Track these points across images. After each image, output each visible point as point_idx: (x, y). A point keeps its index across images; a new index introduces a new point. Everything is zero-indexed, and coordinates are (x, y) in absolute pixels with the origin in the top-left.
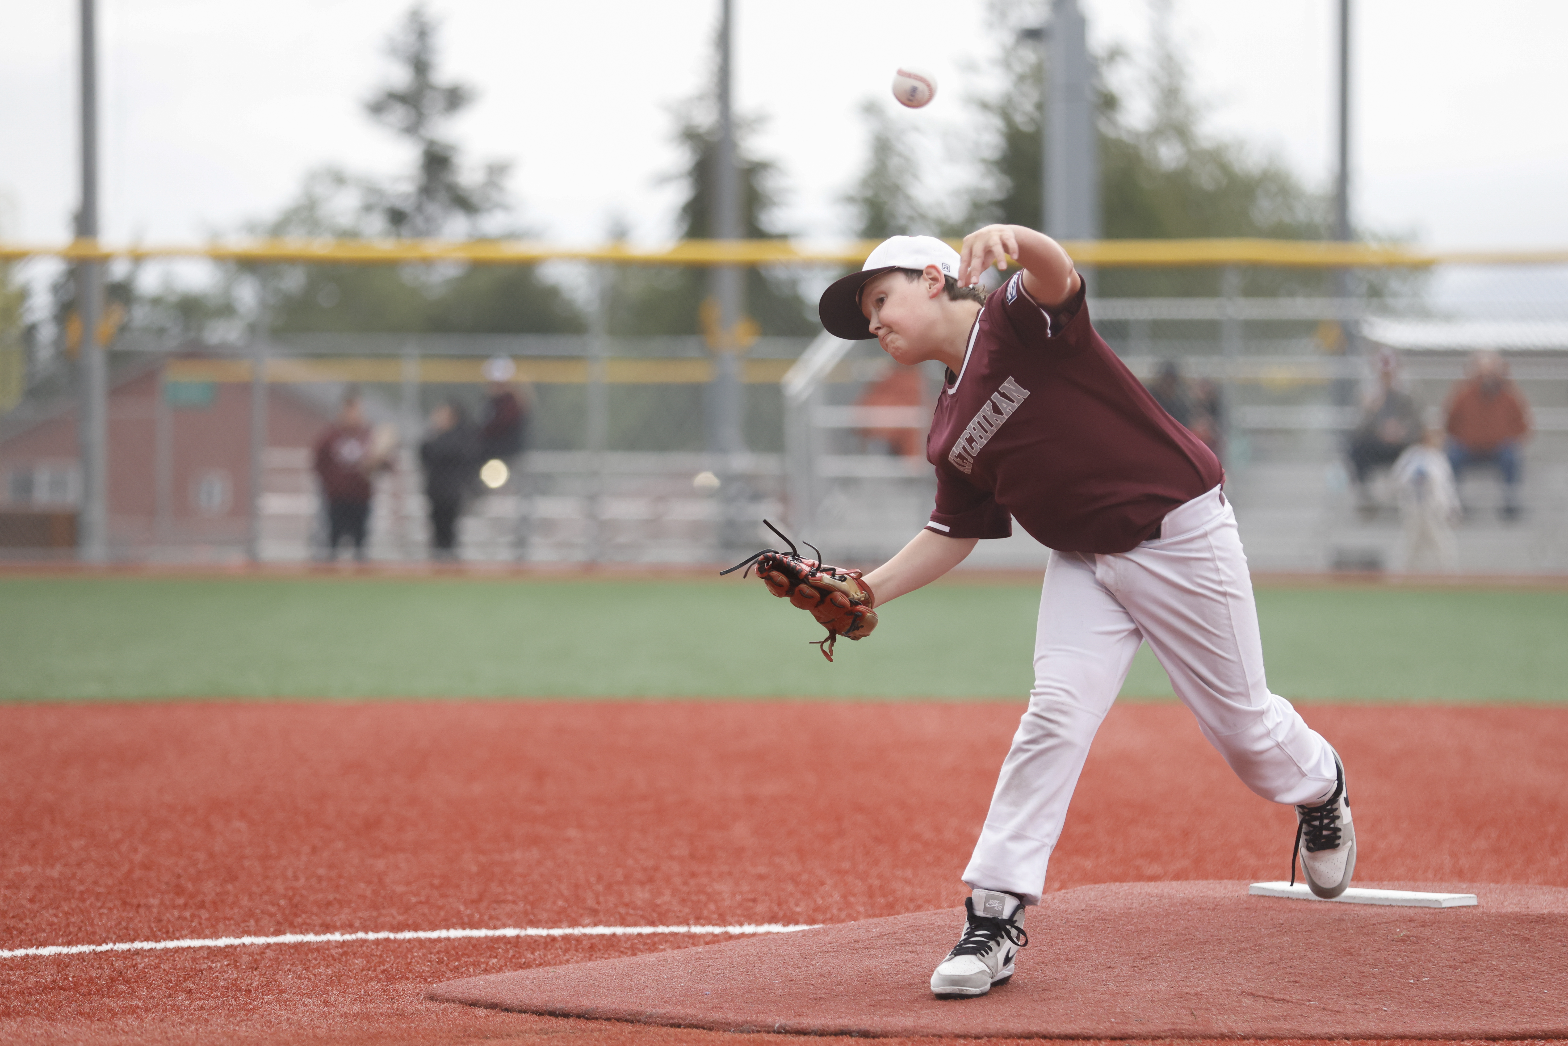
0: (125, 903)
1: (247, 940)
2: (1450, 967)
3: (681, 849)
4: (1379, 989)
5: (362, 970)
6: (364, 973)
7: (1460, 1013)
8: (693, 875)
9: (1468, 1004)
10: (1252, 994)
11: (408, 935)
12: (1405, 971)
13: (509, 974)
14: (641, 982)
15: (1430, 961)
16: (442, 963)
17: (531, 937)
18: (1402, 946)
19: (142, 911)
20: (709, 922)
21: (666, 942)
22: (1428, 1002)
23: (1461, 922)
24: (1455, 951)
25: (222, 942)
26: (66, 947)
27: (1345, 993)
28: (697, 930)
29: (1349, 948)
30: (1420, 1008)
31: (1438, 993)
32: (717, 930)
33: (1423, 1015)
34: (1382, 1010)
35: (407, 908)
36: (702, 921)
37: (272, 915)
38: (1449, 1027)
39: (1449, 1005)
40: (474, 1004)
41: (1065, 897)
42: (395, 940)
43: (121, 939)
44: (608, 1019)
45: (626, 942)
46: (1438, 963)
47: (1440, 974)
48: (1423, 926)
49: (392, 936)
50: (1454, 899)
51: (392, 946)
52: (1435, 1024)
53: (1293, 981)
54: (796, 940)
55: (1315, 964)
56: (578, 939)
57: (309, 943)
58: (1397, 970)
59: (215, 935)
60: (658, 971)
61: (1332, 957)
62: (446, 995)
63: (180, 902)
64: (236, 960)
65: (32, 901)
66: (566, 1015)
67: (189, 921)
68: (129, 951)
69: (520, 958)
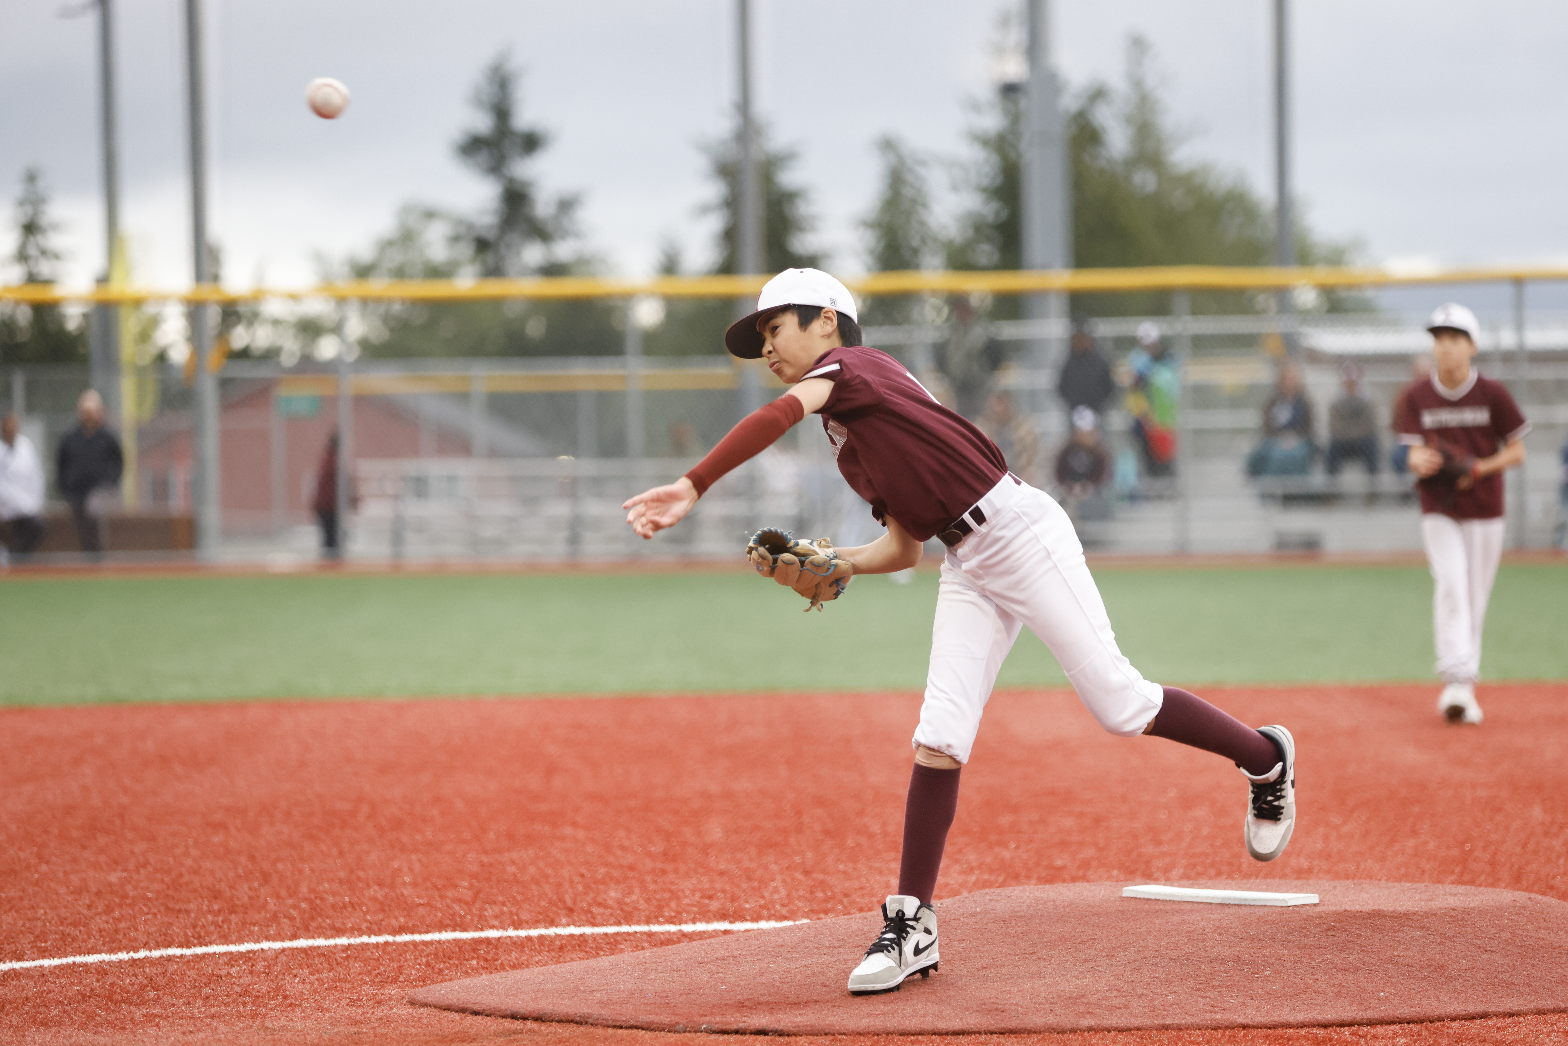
0: (168, 909)
1: (265, 945)
2: (1290, 964)
3: (657, 846)
4: (1228, 983)
5: (359, 974)
6: (361, 976)
7: (1297, 1004)
8: (663, 873)
11: (406, 938)
12: (1251, 969)
13: (484, 978)
15: (1273, 956)
16: (429, 965)
17: (511, 938)
18: (1250, 943)
19: (181, 916)
20: (668, 920)
21: (627, 941)
22: (1269, 996)
23: (1303, 920)
24: (1295, 947)
26: (108, 954)
27: (1198, 987)
28: (655, 928)
29: (1204, 946)
30: (1262, 1000)
31: (1278, 988)
32: (673, 929)
33: (1265, 1006)
34: (1229, 1002)
35: (409, 911)
36: (662, 920)
37: (292, 919)
38: (1287, 1016)
39: (1288, 996)
40: (447, 1009)
42: (394, 943)
43: (158, 946)
44: (562, 1021)
45: (592, 942)
46: (1280, 958)
47: (1281, 970)
48: (1269, 924)
49: (390, 939)
50: (1298, 898)
51: (389, 949)
52: (1274, 1014)
53: (1154, 977)
55: (1173, 963)
56: (552, 940)
57: (319, 947)
58: (1244, 965)
59: (240, 940)
60: (609, 975)
62: (425, 1001)
63: (216, 907)
64: (253, 965)
65: (89, 907)
66: (525, 1018)
67: (220, 927)
68: (162, 957)
69: (497, 960)
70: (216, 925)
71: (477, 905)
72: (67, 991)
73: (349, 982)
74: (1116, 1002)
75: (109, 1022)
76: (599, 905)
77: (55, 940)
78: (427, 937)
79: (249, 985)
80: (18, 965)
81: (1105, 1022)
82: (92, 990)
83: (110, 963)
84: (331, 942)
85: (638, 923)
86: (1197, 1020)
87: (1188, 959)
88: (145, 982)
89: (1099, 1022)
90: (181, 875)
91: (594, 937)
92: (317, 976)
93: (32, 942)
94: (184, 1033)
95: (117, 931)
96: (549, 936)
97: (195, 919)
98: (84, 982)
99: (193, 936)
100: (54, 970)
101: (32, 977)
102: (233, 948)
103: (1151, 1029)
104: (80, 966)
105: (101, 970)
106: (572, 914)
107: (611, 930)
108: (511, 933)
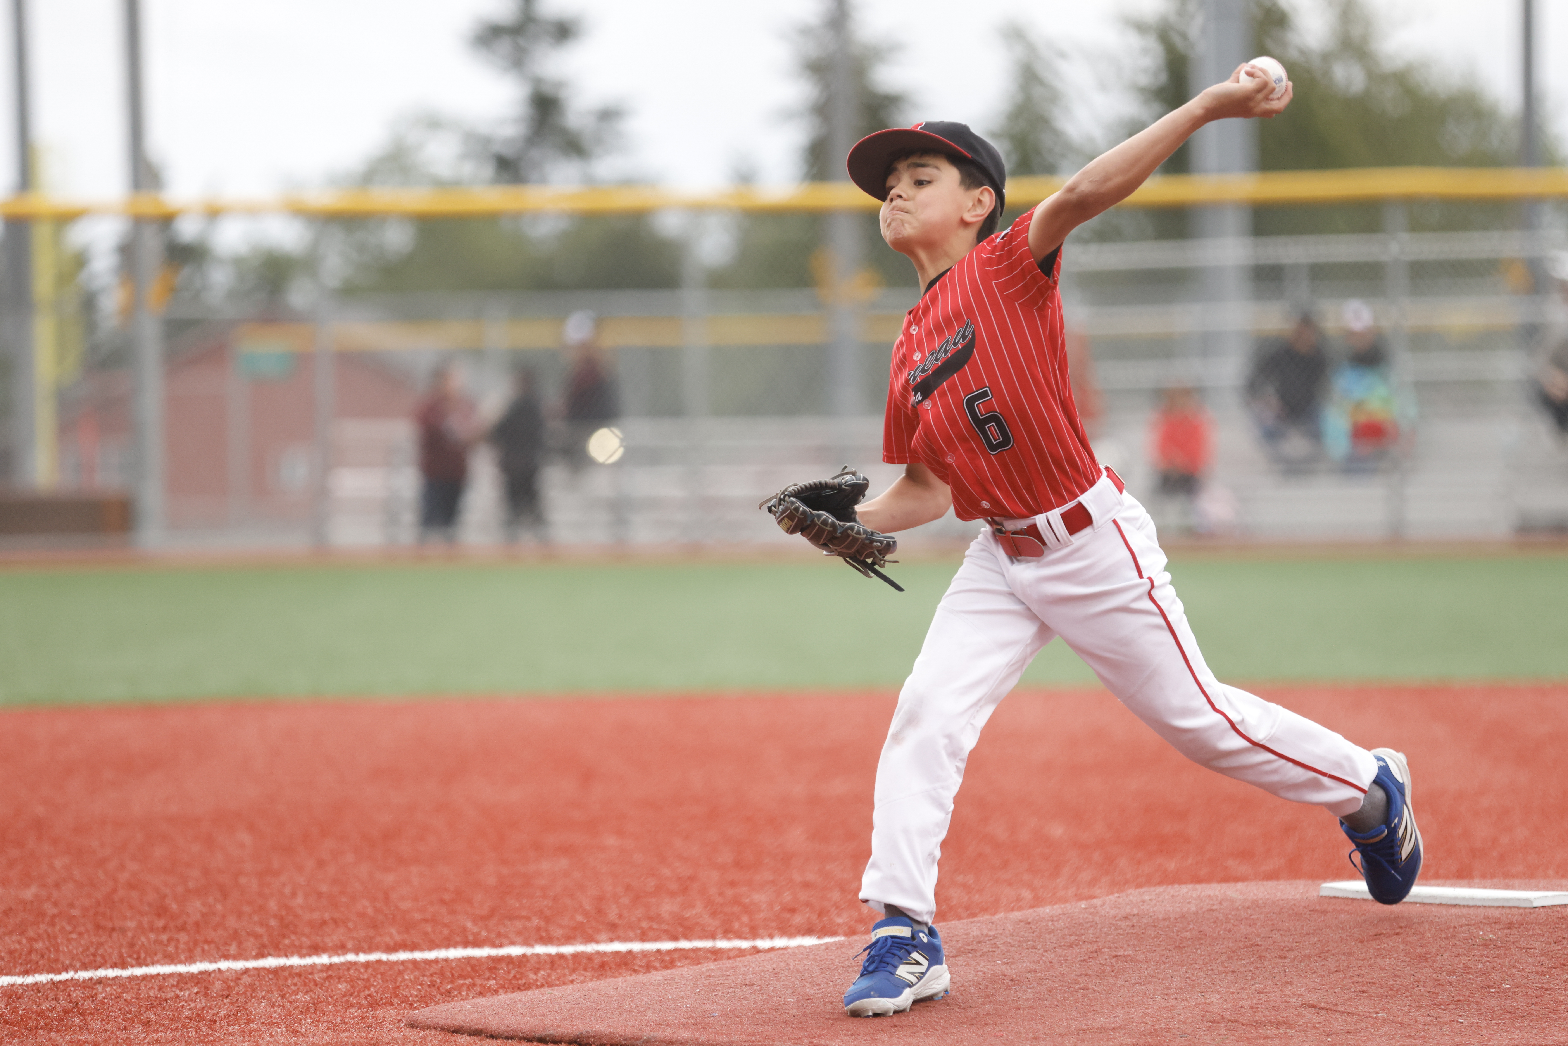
0: (98, 927)
1: (224, 965)
2: (1537, 973)
3: (726, 856)
4: (1456, 999)
5: (344, 996)
6: (346, 998)
7: (1545, 1025)
8: (733, 884)
9: (1555, 1014)
10: (1314, 1006)
11: (403, 956)
12: (1486, 978)
13: (503, 997)
14: (643, 1003)
15: (1514, 967)
16: (434, 986)
17: (538, 955)
18: (1484, 951)
19: (115, 935)
20: (740, 936)
21: (686, 958)
22: (1510, 1013)
23: (1552, 924)
24: (1543, 955)
25: (195, 968)
26: (21, 976)
27: (1417, 1004)
28: (722, 944)
29: (1425, 954)
30: (1501, 1020)
31: (1521, 1002)
32: (745, 944)
33: (1503, 1027)
34: (1457, 1022)
35: (408, 926)
36: (730, 935)
37: (257, 936)
38: (1531, 1040)
39: (1533, 1015)
40: (456, 1030)
41: (1116, 901)
42: (388, 962)
43: (85, 967)
45: (641, 960)
46: (1523, 969)
47: (1525, 981)
48: (1509, 928)
49: (384, 957)
50: (1546, 897)
51: (382, 969)
52: (1516, 1037)
53: (1360, 991)
54: (818, 954)
55: (1386, 971)
56: (590, 957)
57: (291, 967)
58: (1477, 977)
59: (190, 960)
60: (663, 991)
61: (1404, 964)
62: (429, 1022)
63: (160, 924)
64: (207, 987)
67: (165, 945)
68: (91, 979)
69: (520, 979)
70: (160, 943)
71: (495, 921)
73: (331, 1004)
78: (431, 955)
79: (203, 1009)
83: (24, 987)
84: (308, 961)
85: (701, 938)
88: (69, 1006)
90: (115, 890)
91: (645, 954)
92: (289, 998)
95: (32, 952)
96: (587, 953)
97: (133, 938)
99: (130, 956)
102: (182, 969)
105: (11, 994)
106: (616, 928)
107: (667, 945)
108: (538, 949)
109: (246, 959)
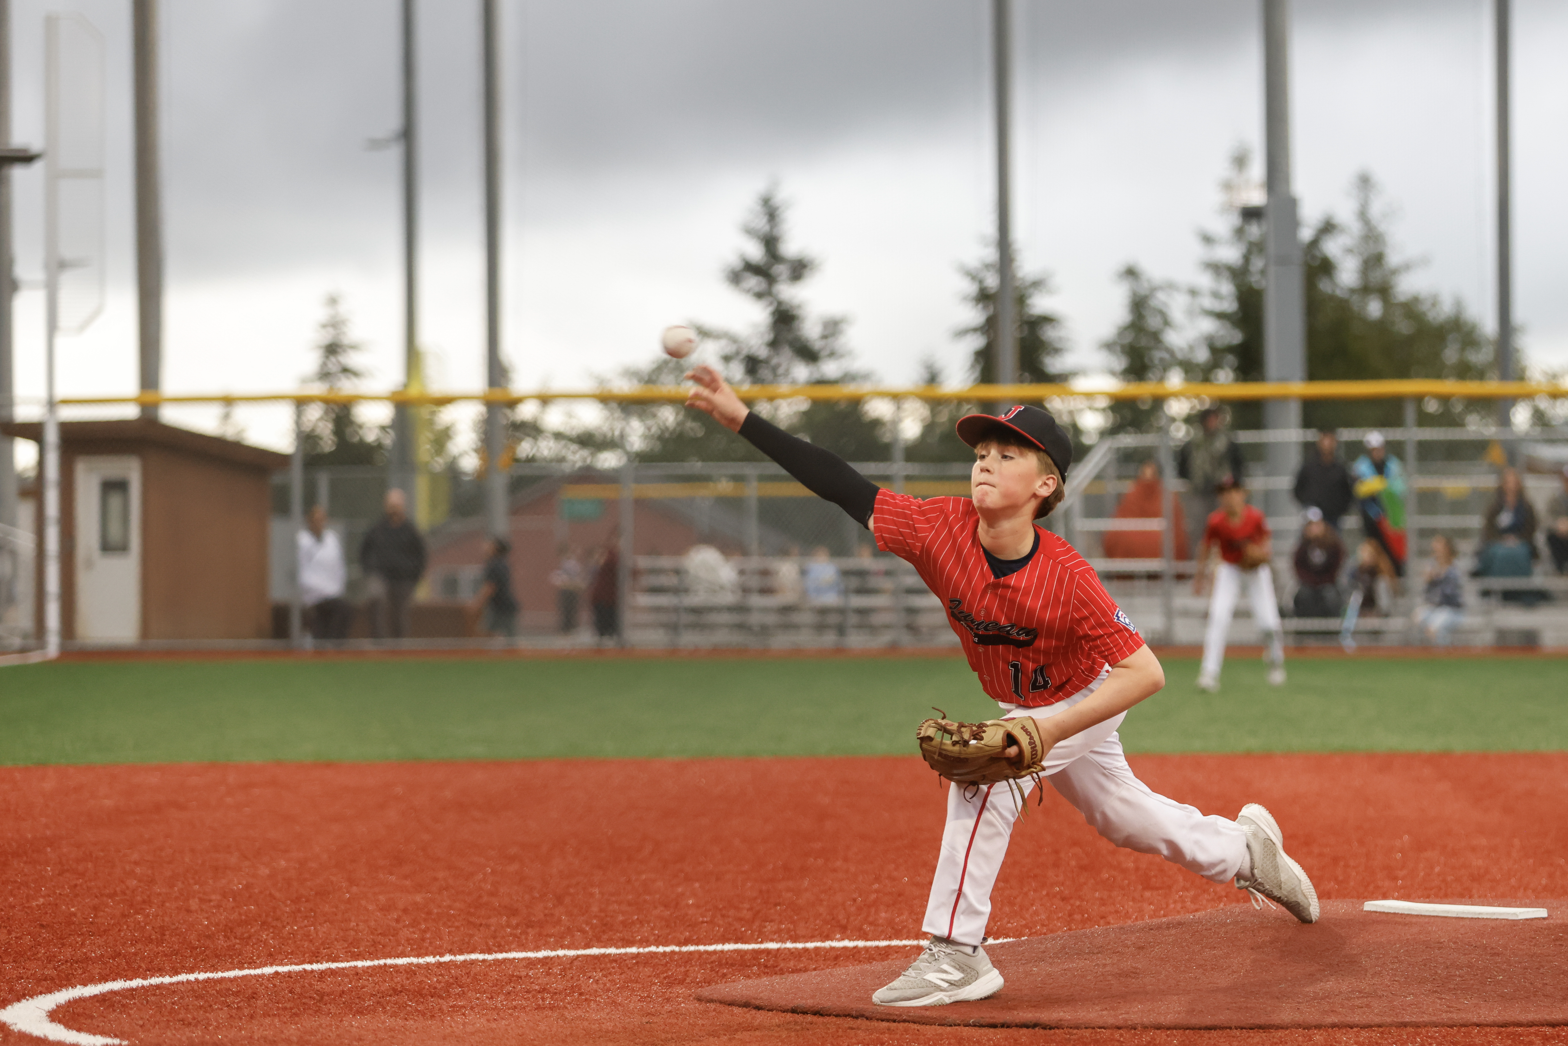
0: (470, 923)
1: (561, 953)
2: (1522, 969)
4: (1463, 986)
6: (650, 978)
7: (1527, 1006)
11: (692, 948)
12: (1485, 973)
13: (765, 980)
15: (1505, 963)
16: (714, 971)
17: (789, 949)
19: (482, 929)
21: (897, 953)
22: (1502, 998)
23: (1533, 933)
24: (1526, 955)
25: (541, 954)
26: (416, 958)
27: (1434, 990)
30: (1495, 1002)
31: (1511, 991)
33: (1497, 1008)
34: (1464, 1003)
35: (694, 926)
37: (584, 932)
38: (1517, 1016)
39: (1519, 998)
40: (731, 1004)
42: (680, 953)
43: (461, 953)
44: (837, 1016)
45: (865, 954)
46: (1511, 965)
47: (1513, 973)
48: (1501, 935)
49: (677, 949)
50: (1527, 912)
51: (676, 957)
52: (1506, 1014)
53: (1393, 981)
55: (1412, 968)
56: (827, 951)
57: (609, 955)
58: (1478, 970)
59: (537, 949)
62: (711, 997)
63: (514, 922)
64: (550, 969)
65: (398, 921)
66: (805, 1013)
67: (519, 938)
68: (465, 961)
69: (777, 966)
70: (515, 936)
71: (757, 924)
72: (380, 987)
73: (639, 983)
74: (1358, 1002)
75: (419, 1011)
76: (871, 924)
77: (366, 946)
78: (711, 948)
79: (547, 984)
80: (334, 966)
81: (1348, 1019)
82: (402, 986)
83: (418, 966)
84: (622, 951)
85: (908, 938)
86: (1434, 1019)
87: (1425, 965)
88: (451, 980)
89: (1342, 1020)
90: (480, 897)
91: (866, 949)
92: (610, 978)
93: (346, 948)
94: (488, 1021)
95: (423, 940)
96: (824, 948)
97: (495, 931)
98: (396, 980)
99: (494, 945)
100: (366, 970)
101: (347, 976)
102: (531, 955)
103: (1391, 1025)
104: (391, 966)
105: (410, 970)
106: (845, 931)
107: (883, 943)
108: (789, 945)
109: (577, 948)
